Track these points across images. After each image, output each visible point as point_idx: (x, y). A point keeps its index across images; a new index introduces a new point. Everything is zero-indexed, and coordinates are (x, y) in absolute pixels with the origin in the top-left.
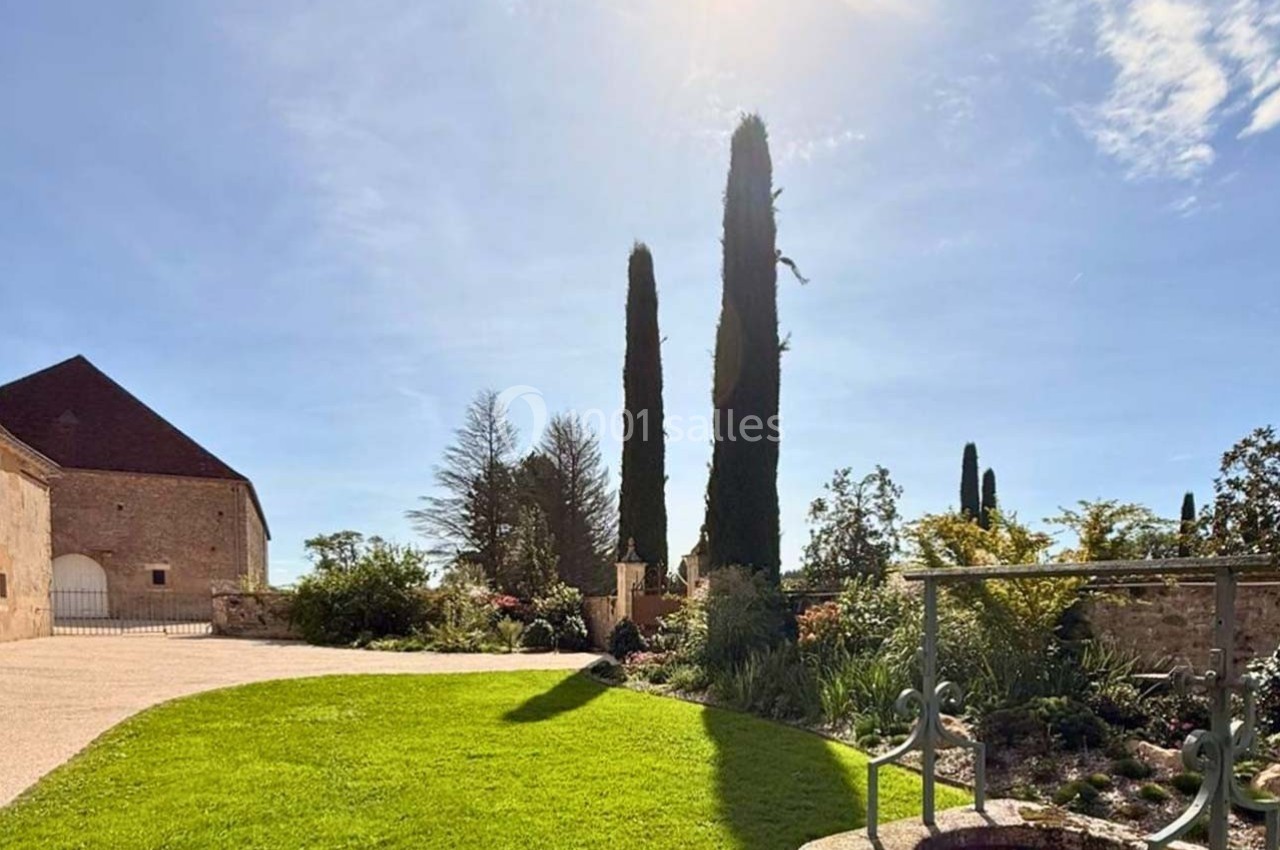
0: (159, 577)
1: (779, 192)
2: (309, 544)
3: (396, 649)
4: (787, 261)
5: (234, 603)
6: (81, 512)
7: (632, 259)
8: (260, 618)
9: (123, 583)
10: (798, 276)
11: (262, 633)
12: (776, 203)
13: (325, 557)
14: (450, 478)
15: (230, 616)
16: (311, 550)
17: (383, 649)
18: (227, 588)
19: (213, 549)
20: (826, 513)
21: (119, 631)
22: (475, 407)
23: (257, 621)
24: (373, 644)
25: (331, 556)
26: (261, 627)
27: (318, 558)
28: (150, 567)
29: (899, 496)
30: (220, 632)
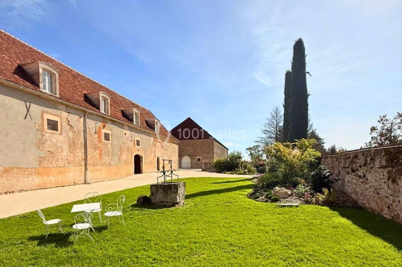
0: (199, 160)
2: (247, 149)
3: (230, 174)
5: (205, 164)
9: (193, 161)
10: (310, 75)
11: (211, 170)
13: (251, 152)
15: (205, 167)
16: (247, 151)
17: (227, 174)
18: (204, 162)
19: (208, 153)
23: (210, 168)
24: (226, 173)
25: (253, 152)
27: (249, 153)
28: (197, 158)
30: (203, 170)
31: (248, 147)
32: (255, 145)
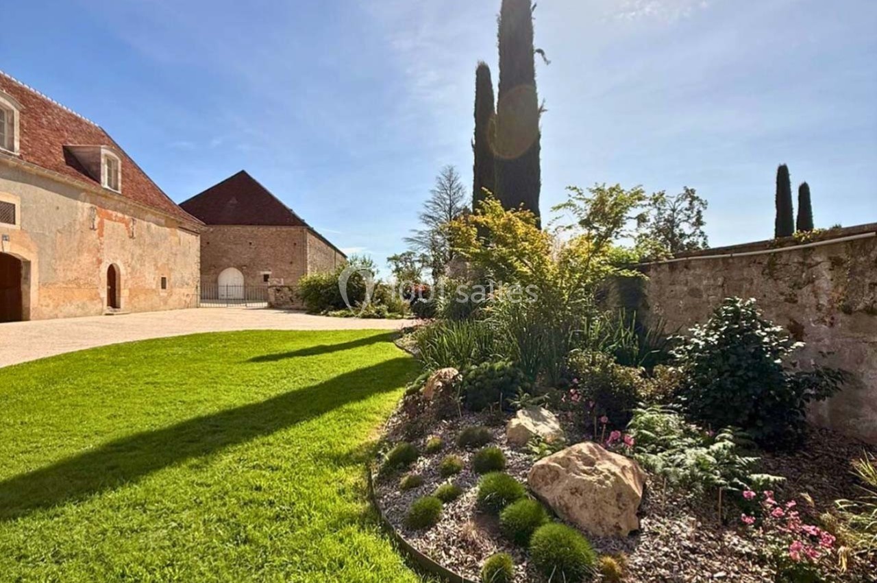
0: (266, 277)
1: (535, 6)
2: (389, 259)
3: (341, 316)
4: (540, 51)
5: (278, 290)
6: (234, 247)
7: (477, 73)
8: (291, 299)
9: (250, 281)
10: (545, 59)
11: (292, 306)
12: (533, 14)
13: (397, 266)
14: (428, 218)
15: (276, 298)
16: (390, 263)
17: (335, 316)
18: (275, 283)
19: (291, 263)
20: (649, 224)
21: (226, 305)
22: (442, 176)
23: (289, 300)
24: (330, 313)
25: (401, 265)
26: (291, 303)
27: (394, 267)
28: (262, 273)
29: (706, 208)
30: (272, 306)
31: (391, 256)
32: (405, 252)
